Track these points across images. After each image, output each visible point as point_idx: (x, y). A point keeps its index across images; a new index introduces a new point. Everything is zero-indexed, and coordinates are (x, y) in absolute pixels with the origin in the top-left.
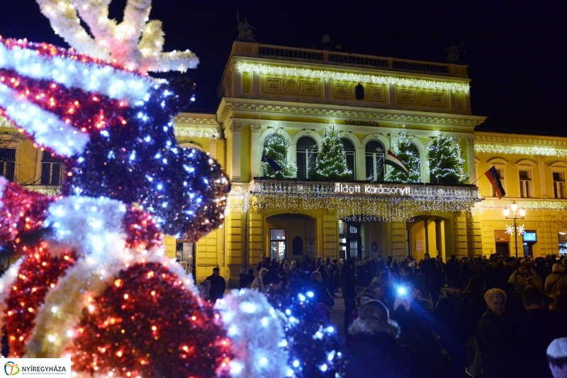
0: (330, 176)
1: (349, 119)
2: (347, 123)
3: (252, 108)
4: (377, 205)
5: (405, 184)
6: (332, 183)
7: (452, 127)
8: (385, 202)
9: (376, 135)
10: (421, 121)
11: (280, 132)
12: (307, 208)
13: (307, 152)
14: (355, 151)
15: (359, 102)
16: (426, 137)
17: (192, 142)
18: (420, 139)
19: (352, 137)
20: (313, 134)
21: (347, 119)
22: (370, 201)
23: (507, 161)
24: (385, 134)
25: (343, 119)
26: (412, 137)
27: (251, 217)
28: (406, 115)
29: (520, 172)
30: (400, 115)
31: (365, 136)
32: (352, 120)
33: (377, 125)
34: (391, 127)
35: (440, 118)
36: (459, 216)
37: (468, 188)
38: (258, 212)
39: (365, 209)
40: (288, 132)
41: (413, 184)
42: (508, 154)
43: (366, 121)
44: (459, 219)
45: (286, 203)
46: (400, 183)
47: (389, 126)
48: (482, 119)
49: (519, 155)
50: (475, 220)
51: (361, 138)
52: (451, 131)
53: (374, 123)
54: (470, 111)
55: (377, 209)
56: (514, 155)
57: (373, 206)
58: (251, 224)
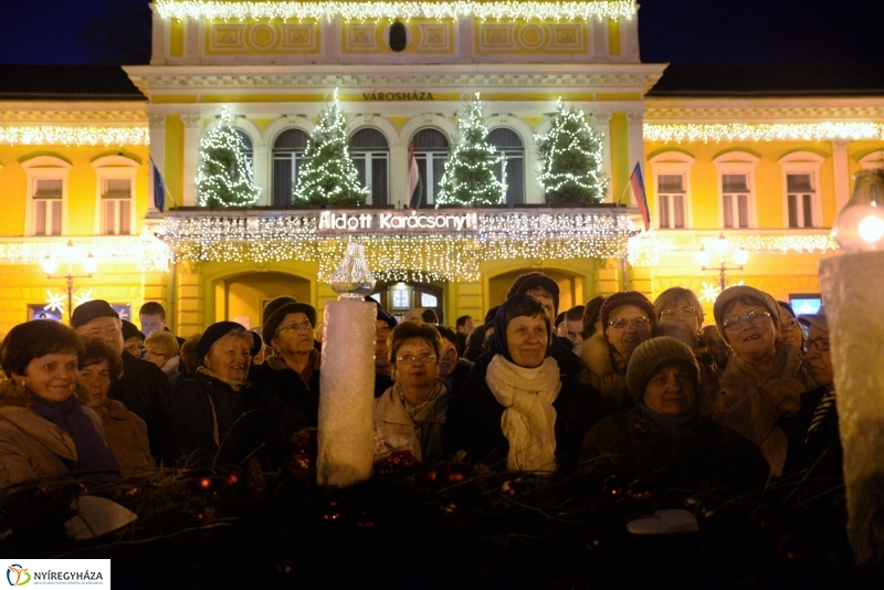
0: (311, 198)
1: (371, 91)
2: (366, 98)
3: (183, 82)
4: (402, 250)
5: (467, 207)
6: (314, 212)
7: (594, 91)
8: (418, 244)
9: (429, 117)
10: (523, 84)
11: (241, 123)
12: (279, 258)
13: (294, 158)
14: (388, 150)
15: (395, 55)
16: (538, 114)
17: (121, 154)
18: (524, 120)
19: (380, 124)
20: (301, 124)
21: (366, 91)
22: (387, 244)
23: (759, 156)
24: (448, 114)
25: (360, 91)
26: (504, 117)
27: (181, 279)
28: (487, 75)
29: (790, 178)
30: (472, 75)
31: (407, 120)
32: (378, 91)
33: (430, 97)
34: (459, 99)
35: (560, 75)
36: (603, 267)
37: (608, 210)
38: (193, 271)
39: (376, 258)
40: (254, 123)
41: (487, 206)
42: (762, 142)
43: (406, 91)
44: (602, 274)
45: (221, 252)
46: (456, 206)
47: (455, 98)
48: (657, 71)
49: (787, 142)
50: (637, 274)
51: (399, 125)
52: (591, 99)
53: (423, 94)
54: (637, 55)
55: (402, 256)
56: (775, 142)
57: (392, 253)
58: (180, 293)
